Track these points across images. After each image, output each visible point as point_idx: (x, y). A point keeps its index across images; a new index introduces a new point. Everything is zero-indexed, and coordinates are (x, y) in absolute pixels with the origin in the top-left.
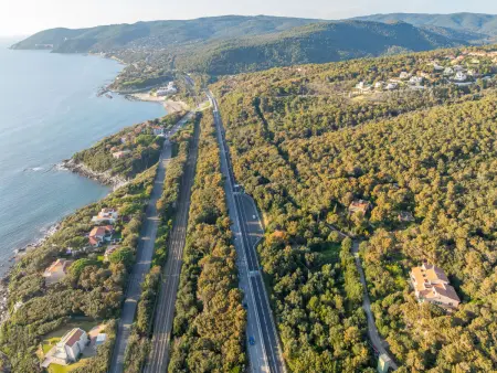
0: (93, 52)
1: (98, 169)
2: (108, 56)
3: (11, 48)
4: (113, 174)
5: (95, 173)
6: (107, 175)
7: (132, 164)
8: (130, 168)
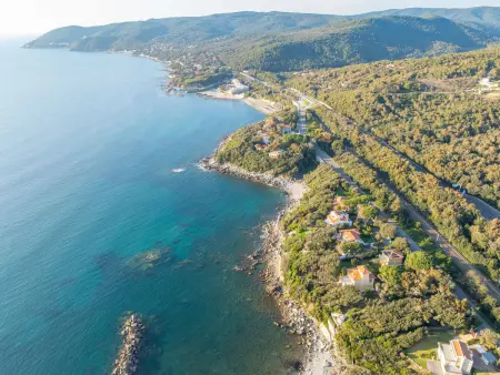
0: (117, 50)
1: (256, 170)
2: (136, 54)
3: (25, 47)
4: (276, 175)
5: (252, 174)
6: (268, 175)
7: (297, 164)
8: (295, 169)
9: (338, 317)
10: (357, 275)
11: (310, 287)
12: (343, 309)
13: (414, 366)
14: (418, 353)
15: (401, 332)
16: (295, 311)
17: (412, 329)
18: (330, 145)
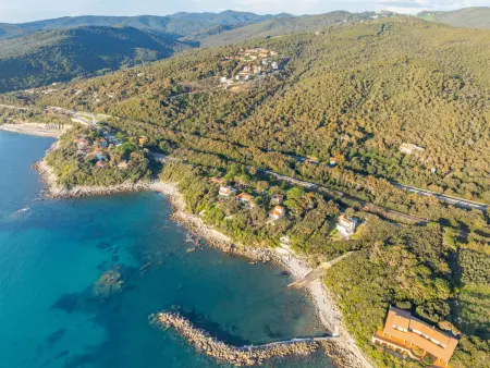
1: (114, 183)
4: (135, 182)
5: (111, 188)
6: (127, 185)
7: (148, 167)
8: (149, 172)
9: (286, 239)
10: (277, 213)
11: (256, 233)
12: (284, 233)
13: (335, 240)
14: (331, 234)
15: (319, 228)
16: (255, 251)
17: (323, 223)
18: (157, 147)
